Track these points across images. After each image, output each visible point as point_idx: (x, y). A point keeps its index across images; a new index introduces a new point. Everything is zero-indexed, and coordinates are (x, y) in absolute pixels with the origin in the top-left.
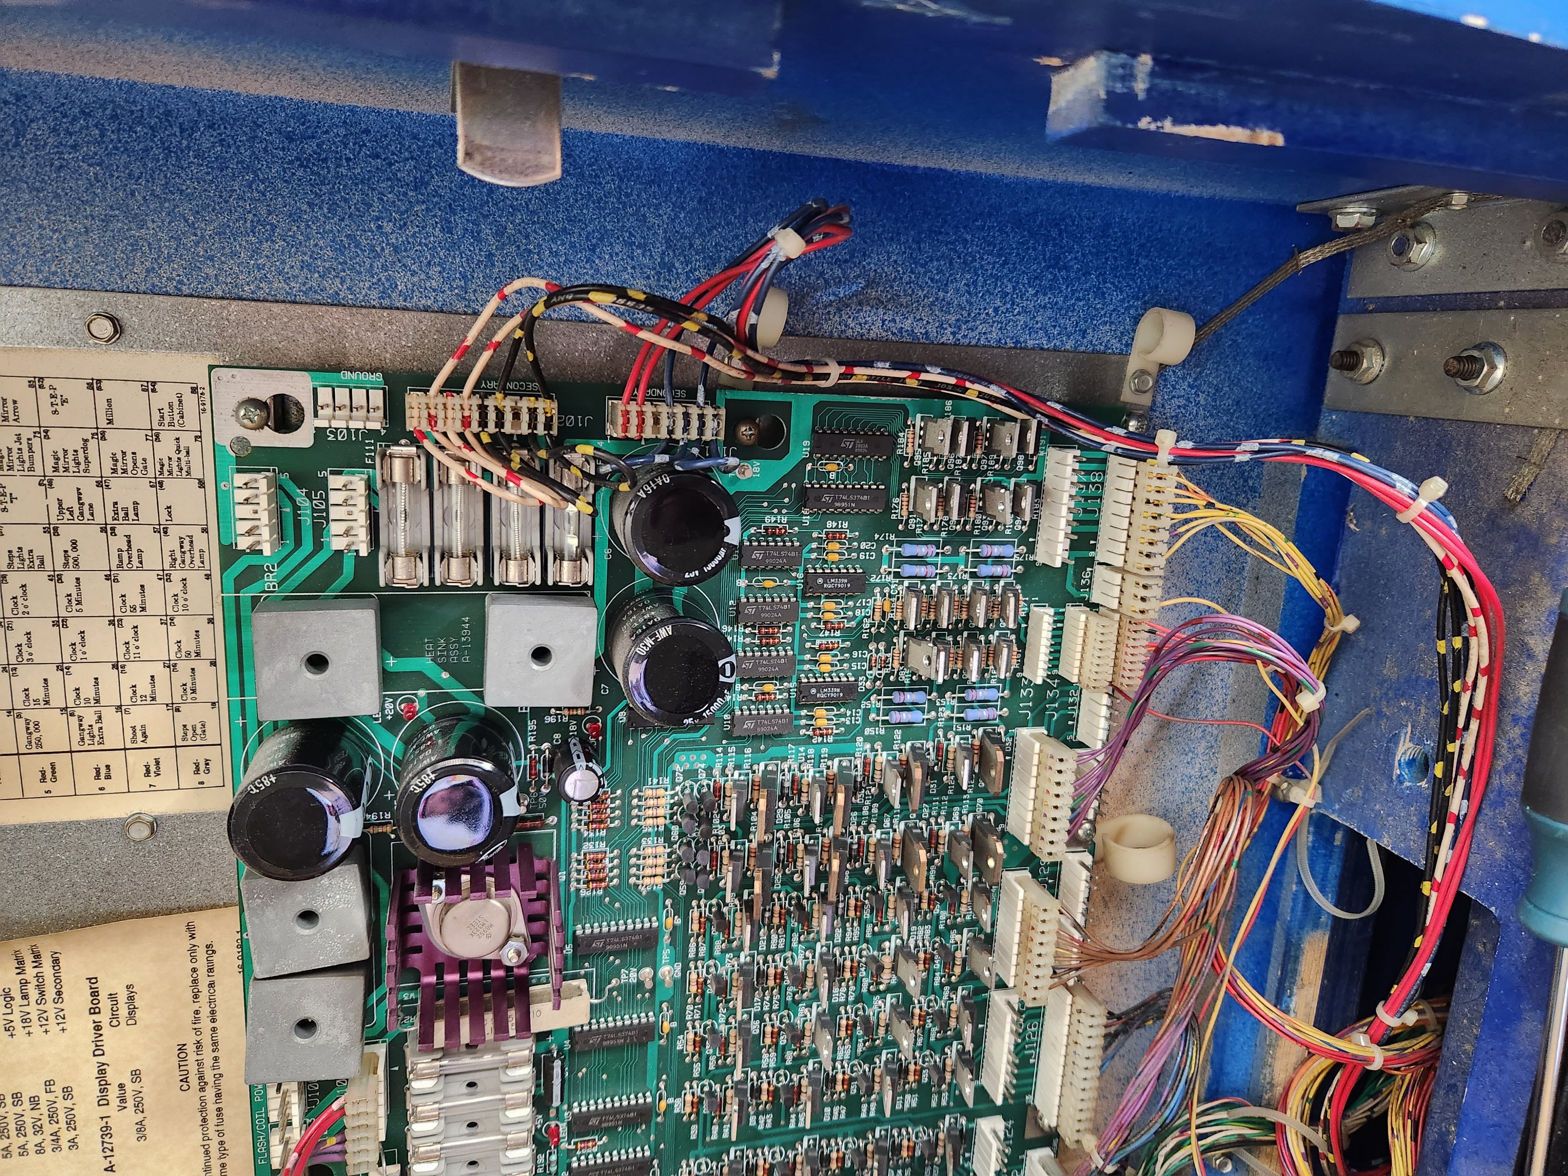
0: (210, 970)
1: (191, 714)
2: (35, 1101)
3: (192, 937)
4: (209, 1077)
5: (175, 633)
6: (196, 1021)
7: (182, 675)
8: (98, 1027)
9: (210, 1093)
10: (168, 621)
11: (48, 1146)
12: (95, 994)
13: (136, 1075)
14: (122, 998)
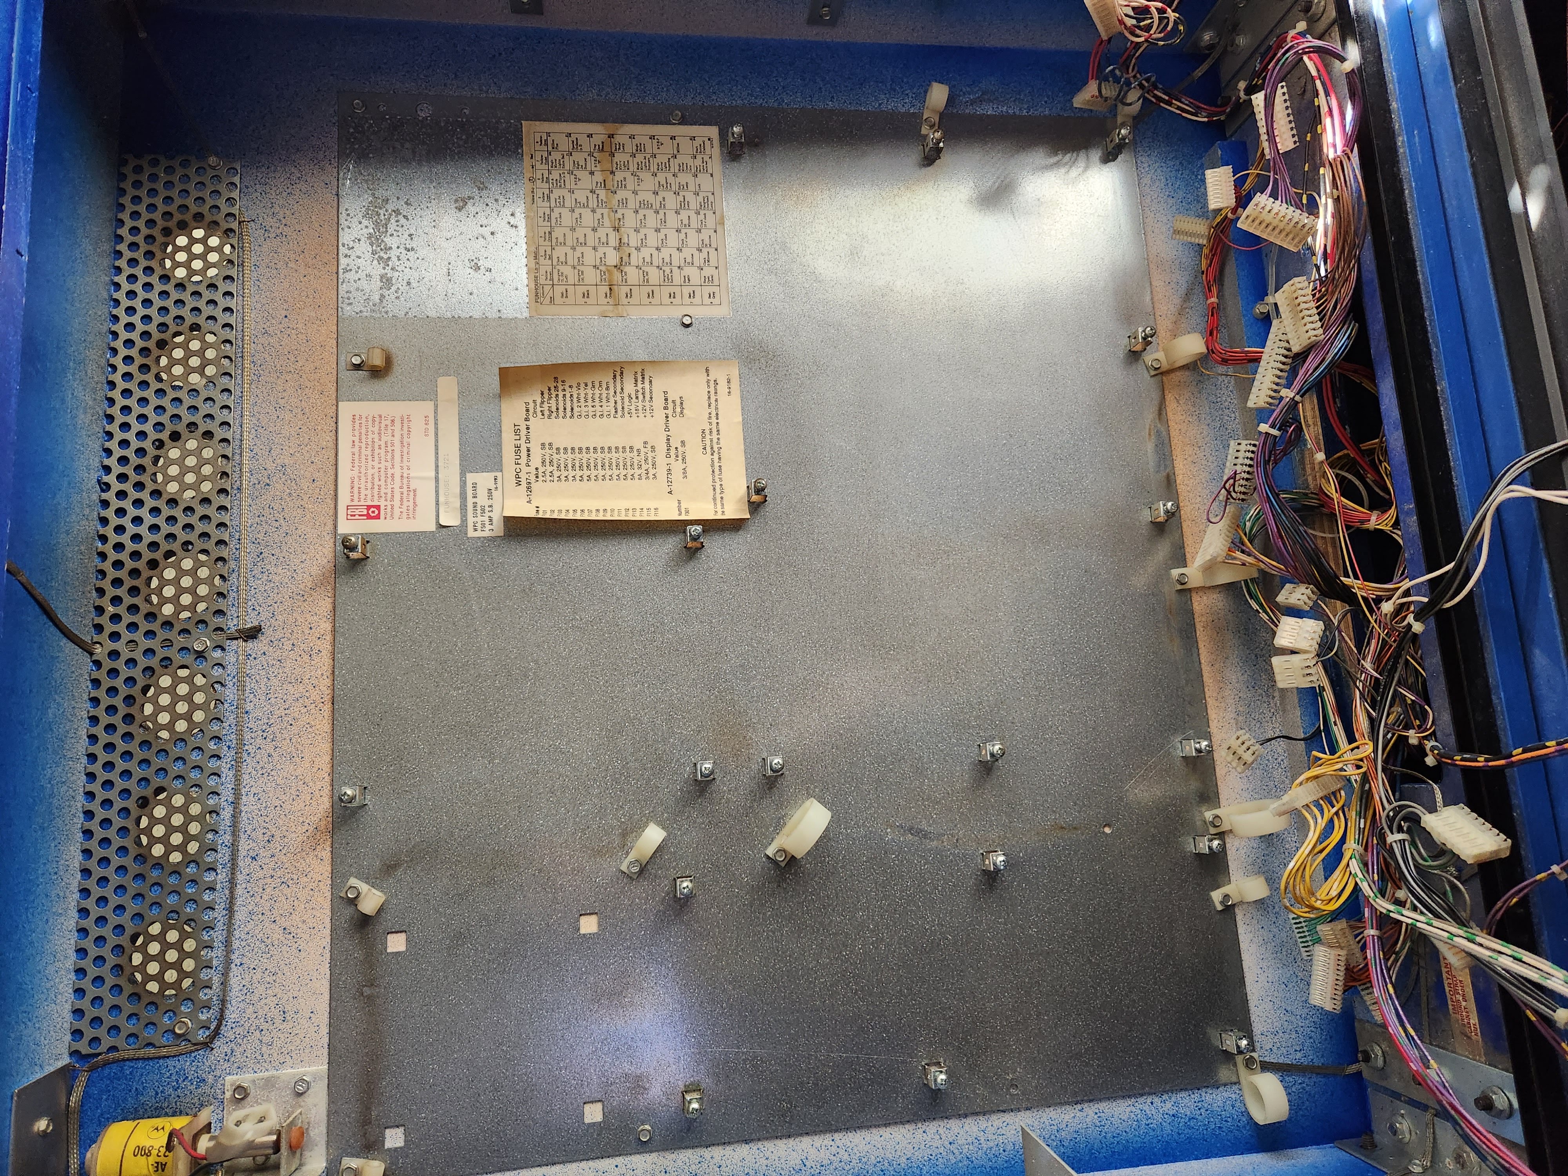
0: (716, 393)
1: (708, 271)
2: (638, 450)
3: (708, 375)
4: (716, 449)
5: (702, 236)
6: (710, 418)
7: (704, 254)
8: (667, 417)
9: (716, 456)
10: (699, 231)
11: (644, 476)
12: (666, 400)
13: (683, 443)
14: (678, 403)
